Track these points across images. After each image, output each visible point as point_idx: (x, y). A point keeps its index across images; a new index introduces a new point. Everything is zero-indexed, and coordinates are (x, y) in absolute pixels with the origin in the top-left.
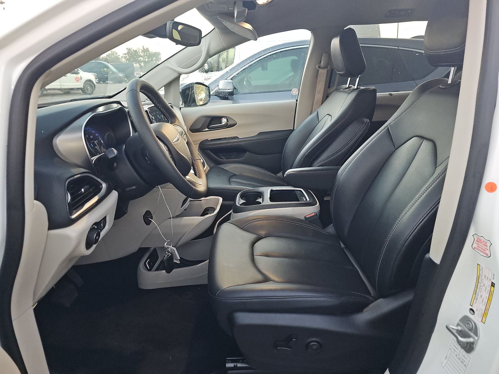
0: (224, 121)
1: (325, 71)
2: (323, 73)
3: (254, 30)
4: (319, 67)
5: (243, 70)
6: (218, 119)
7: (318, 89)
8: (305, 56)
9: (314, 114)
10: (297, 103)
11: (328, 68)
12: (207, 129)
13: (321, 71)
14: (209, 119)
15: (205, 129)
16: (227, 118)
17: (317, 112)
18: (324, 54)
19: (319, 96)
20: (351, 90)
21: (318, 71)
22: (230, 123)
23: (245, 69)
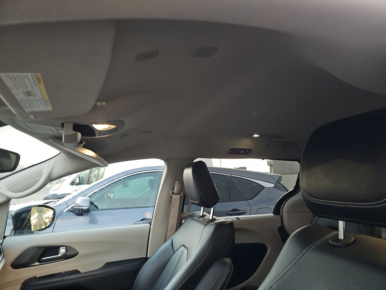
0: (62, 251)
1: (179, 196)
2: (177, 198)
3: (99, 157)
4: (173, 193)
5: (93, 194)
6: (54, 249)
7: (172, 214)
8: (159, 182)
9: (168, 242)
10: (150, 228)
11: (181, 194)
12: (37, 263)
13: (174, 196)
14: (42, 250)
15: (35, 262)
16: (66, 248)
17: (172, 239)
18: (176, 182)
19: (173, 221)
20: (207, 221)
21: (172, 196)
22: (70, 253)
23: (95, 193)
